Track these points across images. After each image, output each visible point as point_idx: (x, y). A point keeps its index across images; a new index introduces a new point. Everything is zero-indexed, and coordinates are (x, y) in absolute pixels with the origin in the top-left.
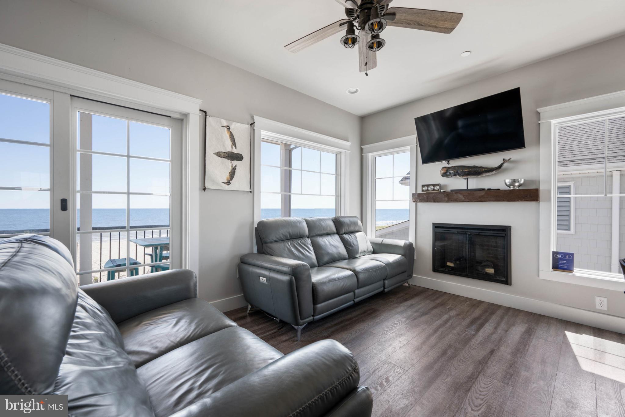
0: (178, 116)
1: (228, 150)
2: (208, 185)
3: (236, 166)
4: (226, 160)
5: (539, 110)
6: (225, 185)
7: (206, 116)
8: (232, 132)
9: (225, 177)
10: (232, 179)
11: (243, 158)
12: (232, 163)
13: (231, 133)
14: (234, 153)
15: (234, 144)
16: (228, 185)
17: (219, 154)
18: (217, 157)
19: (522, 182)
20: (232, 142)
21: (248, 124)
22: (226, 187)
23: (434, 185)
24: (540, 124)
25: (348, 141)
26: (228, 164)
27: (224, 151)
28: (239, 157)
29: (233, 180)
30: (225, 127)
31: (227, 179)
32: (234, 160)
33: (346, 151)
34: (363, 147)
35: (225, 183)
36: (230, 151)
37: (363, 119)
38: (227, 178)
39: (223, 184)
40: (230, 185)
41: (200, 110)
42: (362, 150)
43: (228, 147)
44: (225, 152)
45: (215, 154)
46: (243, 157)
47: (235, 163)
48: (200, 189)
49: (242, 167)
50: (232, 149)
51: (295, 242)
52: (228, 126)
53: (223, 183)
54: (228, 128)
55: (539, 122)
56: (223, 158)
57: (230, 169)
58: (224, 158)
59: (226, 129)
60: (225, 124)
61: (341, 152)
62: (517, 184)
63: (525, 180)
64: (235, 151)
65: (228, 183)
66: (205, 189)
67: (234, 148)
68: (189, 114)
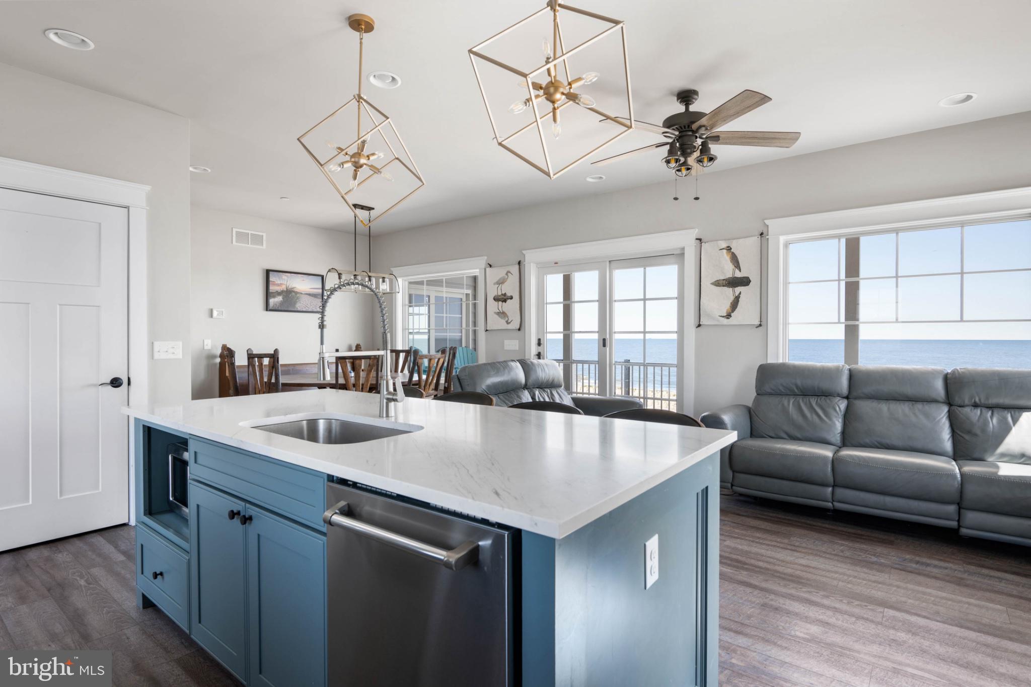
1: (729, 275)
2: (704, 321)
3: (740, 293)
4: (725, 288)
6: (723, 319)
7: (701, 243)
8: (734, 252)
10: (735, 310)
12: (734, 291)
14: (737, 278)
15: (737, 266)
16: (728, 318)
17: (717, 284)
18: (715, 287)
20: (734, 264)
21: (756, 236)
22: (725, 321)
26: (729, 293)
27: (723, 278)
28: (745, 282)
29: (735, 312)
30: (723, 249)
31: (727, 312)
32: (737, 287)
35: (723, 317)
36: (731, 276)
38: (727, 310)
39: (721, 318)
40: (731, 318)
41: (695, 240)
43: (729, 271)
44: (724, 280)
45: (712, 284)
46: (750, 280)
47: (738, 289)
48: (695, 326)
49: (748, 293)
50: (734, 273)
52: (728, 246)
53: (721, 316)
54: (729, 249)
56: (722, 287)
57: (732, 298)
58: (724, 286)
59: (725, 251)
60: (724, 245)
64: (738, 274)
65: (728, 316)
66: (700, 326)
67: (737, 271)
68: (686, 246)
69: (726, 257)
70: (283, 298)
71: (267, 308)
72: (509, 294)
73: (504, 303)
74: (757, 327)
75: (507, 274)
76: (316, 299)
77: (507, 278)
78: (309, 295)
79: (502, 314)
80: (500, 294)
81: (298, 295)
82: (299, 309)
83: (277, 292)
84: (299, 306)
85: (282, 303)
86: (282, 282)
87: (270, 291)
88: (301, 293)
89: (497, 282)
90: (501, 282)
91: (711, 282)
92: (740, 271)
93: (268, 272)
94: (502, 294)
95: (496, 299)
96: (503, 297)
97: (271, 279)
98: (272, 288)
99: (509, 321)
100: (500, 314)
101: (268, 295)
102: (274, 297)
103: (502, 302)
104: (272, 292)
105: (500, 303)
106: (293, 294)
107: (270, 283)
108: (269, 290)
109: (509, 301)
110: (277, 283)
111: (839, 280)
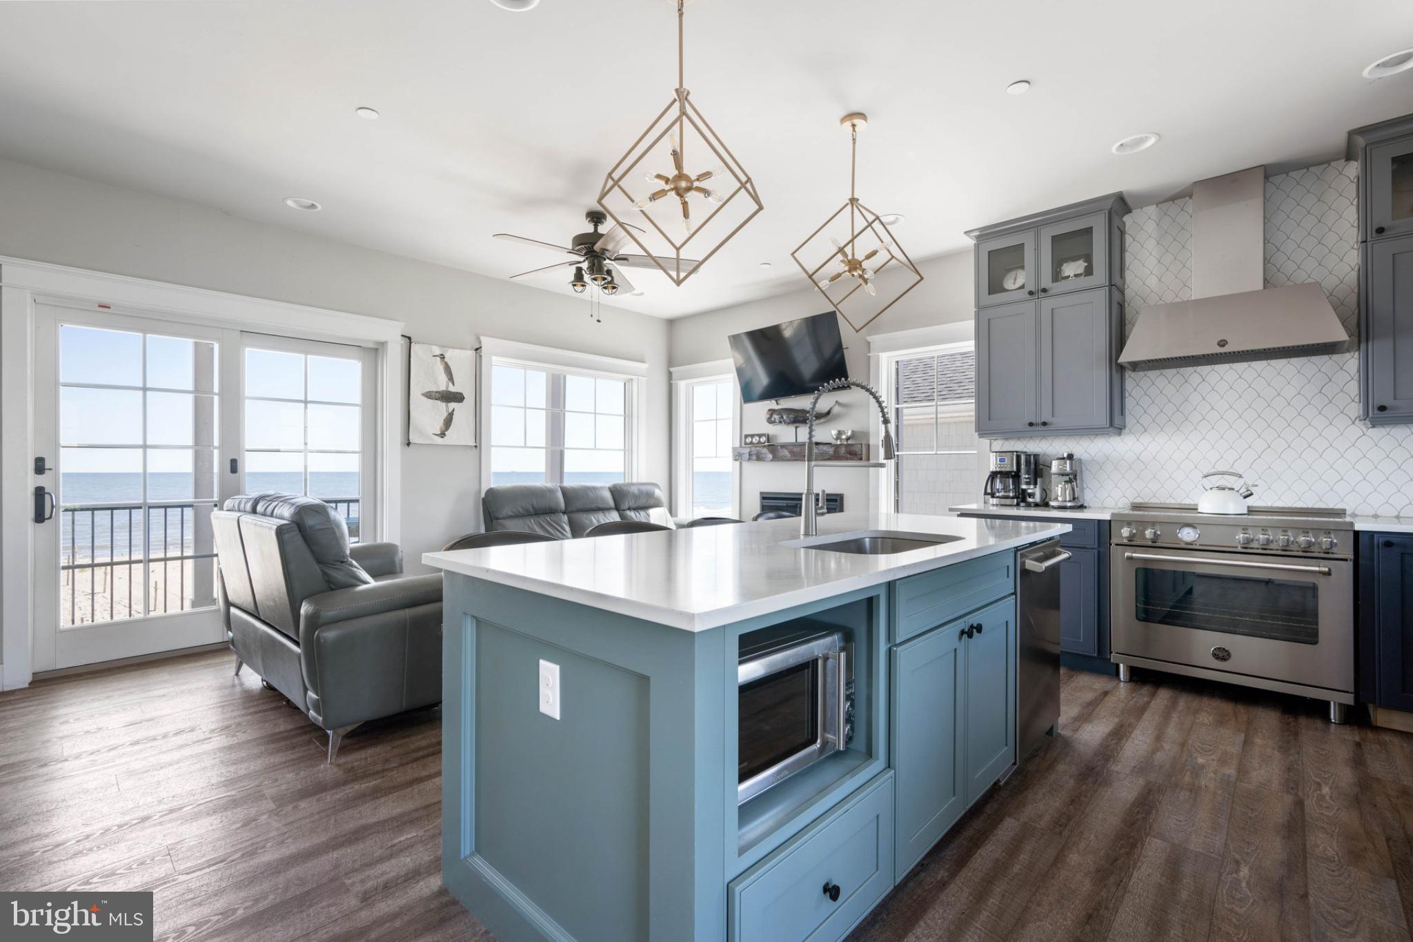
0: (372, 346)
1: (442, 388)
2: (413, 438)
3: (453, 410)
5: (869, 338)
6: (437, 437)
7: (410, 343)
8: (447, 362)
9: (438, 425)
10: (448, 428)
11: (464, 398)
12: (447, 407)
13: (446, 363)
14: (451, 392)
15: (451, 378)
16: (442, 437)
17: (429, 395)
18: (426, 398)
19: (849, 434)
20: (447, 376)
21: (471, 350)
22: (439, 441)
23: (760, 436)
24: (869, 357)
25: (642, 361)
26: (442, 408)
28: (458, 398)
30: (437, 356)
31: (441, 430)
33: (640, 378)
34: (671, 369)
35: (437, 435)
36: (445, 389)
37: (672, 323)
38: (441, 427)
39: (435, 436)
41: (403, 336)
42: (670, 374)
43: (442, 384)
44: (436, 392)
45: (423, 395)
47: (452, 405)
48: (402, 444)
49: (463, 412)
50: (447, 386)
51: (541, 519)
52: (442, 355)
53: (435, 434)
54: (442, 357)
55: (869, 355)
57: (445, 415)
59: (438, 359)
60: (437, 351)
61: (632, 379)
62: (844, 437)
63: (853, 432)
64: (452, 389)
65: (442, 435)
66: (409, 444)
67: (451, 384)
68: (386, 342)
69: (440, 366)
74: (471, 449)
91: (423, 392)
92: (454, 385)
111: (525, 408)
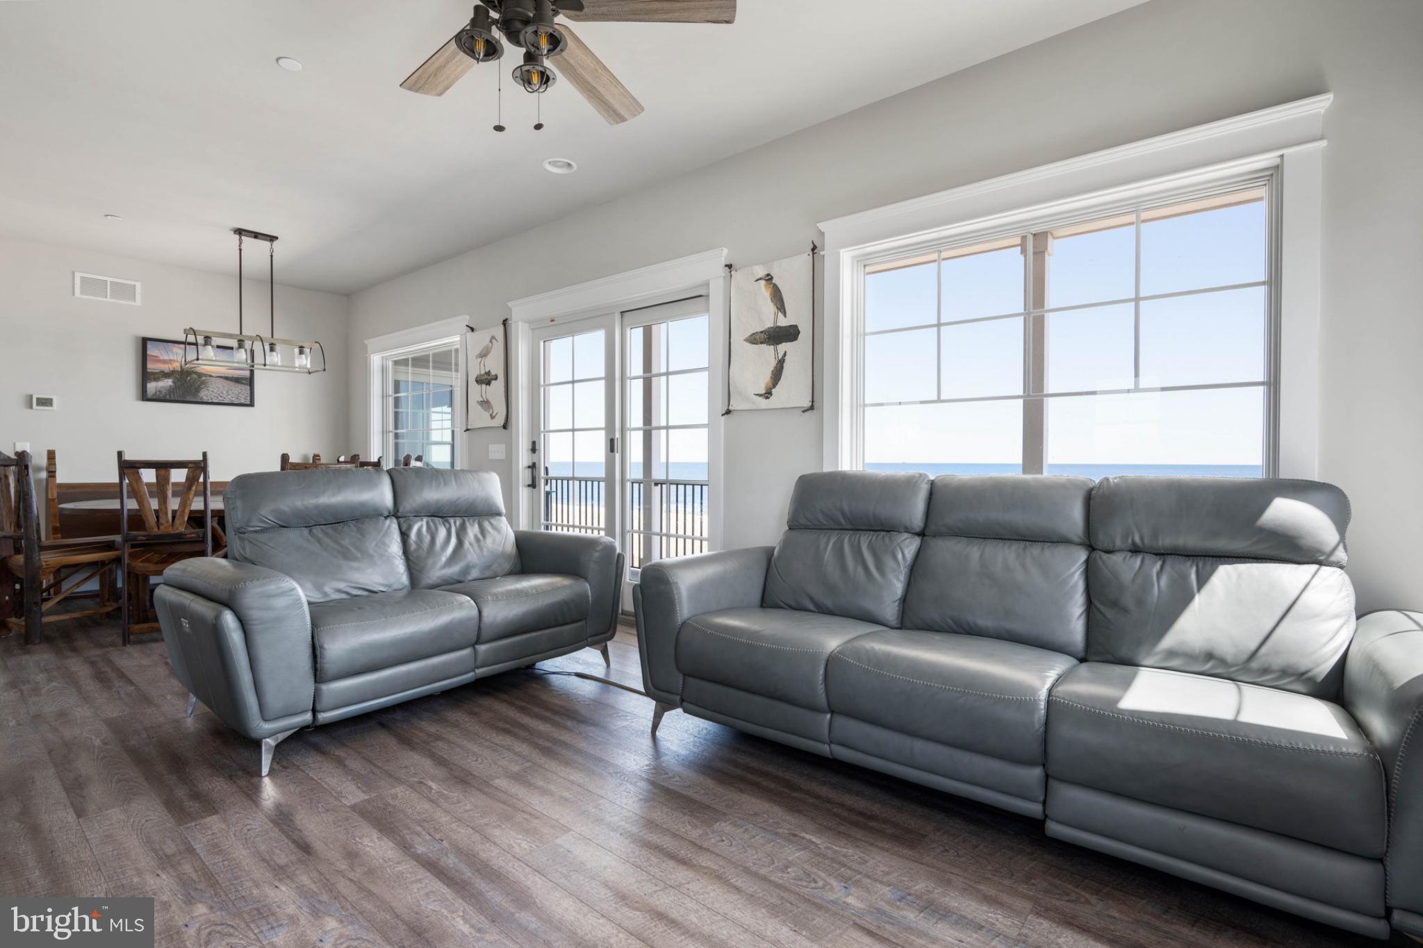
1: (769, 324)
2: (733, 403)
3: (785, 355)
4: (765, 347)
6: (760, 398)
7: (731, 272)
8: (777, 283)
10: (777, 384)
11: (799, 332)
12: (776, 351)
13: (775, 287)
14: (781, 328)
15: (781, 307)
16: (767, 398)
17: (753, 339)
18: (750, 345)
20: (776, 304)
21: (807, 251)
22: (763, 403)
26: (768, 354)
27: (761, 330)
28: (790, 334)
29: (777, 387)
30: (760, 279)
31: (766, 387)
32: (781, 343)
35: (760, 395)
36: (772, 326)
38: (767, 384)
39: (758, 397)
40: (771, 398)
41: (724, 266)
43: (768, 318)
44: (762, 332)
45: (746, 340)
46: (798, 330)
47: (783, 347)
48: (723, 412)
49: (795, 352)
50: (776, 320)
52: (768, 275)
53: (757, 395)
54: (769, 278)
56: (760, 345)
57: (773, 363)
58: (762, 343)
59: (763, 282)
60: (761, 272)
64: (783, 322)
65: (768, 394)
66: (729, 413)
67: (780, 316)
68: (709, 281)
69: (764, 292)
70: (174, 382)
71: (144, 396)
72: (493, 373)
73: (488, 386)
74: (804, 412)
75: (491, 341)
76: (237, 385)
77: (491, 348)
78: (227, 378)
79: (485, 404)
80: (483, 372)
81: (204, 378)
82: (205, 399)
83: (163, 372)
84: (204, 395)
85: (171, 390)
86: (171, 358)
87: (148, 370)
88: (211, 376)
89: (480, 354)
90: (484, 354)
91: (745, 338)
92: (785, 316)
93: (145, 341)
94: (486, 373)
95: (479, 381)
96: (486, 377)
97: (148, 352)
98: (151, 366)
99: (494, 414)
100: (484, 405)
101: (145, 376)
102: (157, 379)
103: (486, 385)
104: (152, 373)
105: (484, 386)
106: (194, 376)
107: (148, 358)
108: (146, 369)
109: (493, 382)
110: (161, 358)
111: (939, 325)
